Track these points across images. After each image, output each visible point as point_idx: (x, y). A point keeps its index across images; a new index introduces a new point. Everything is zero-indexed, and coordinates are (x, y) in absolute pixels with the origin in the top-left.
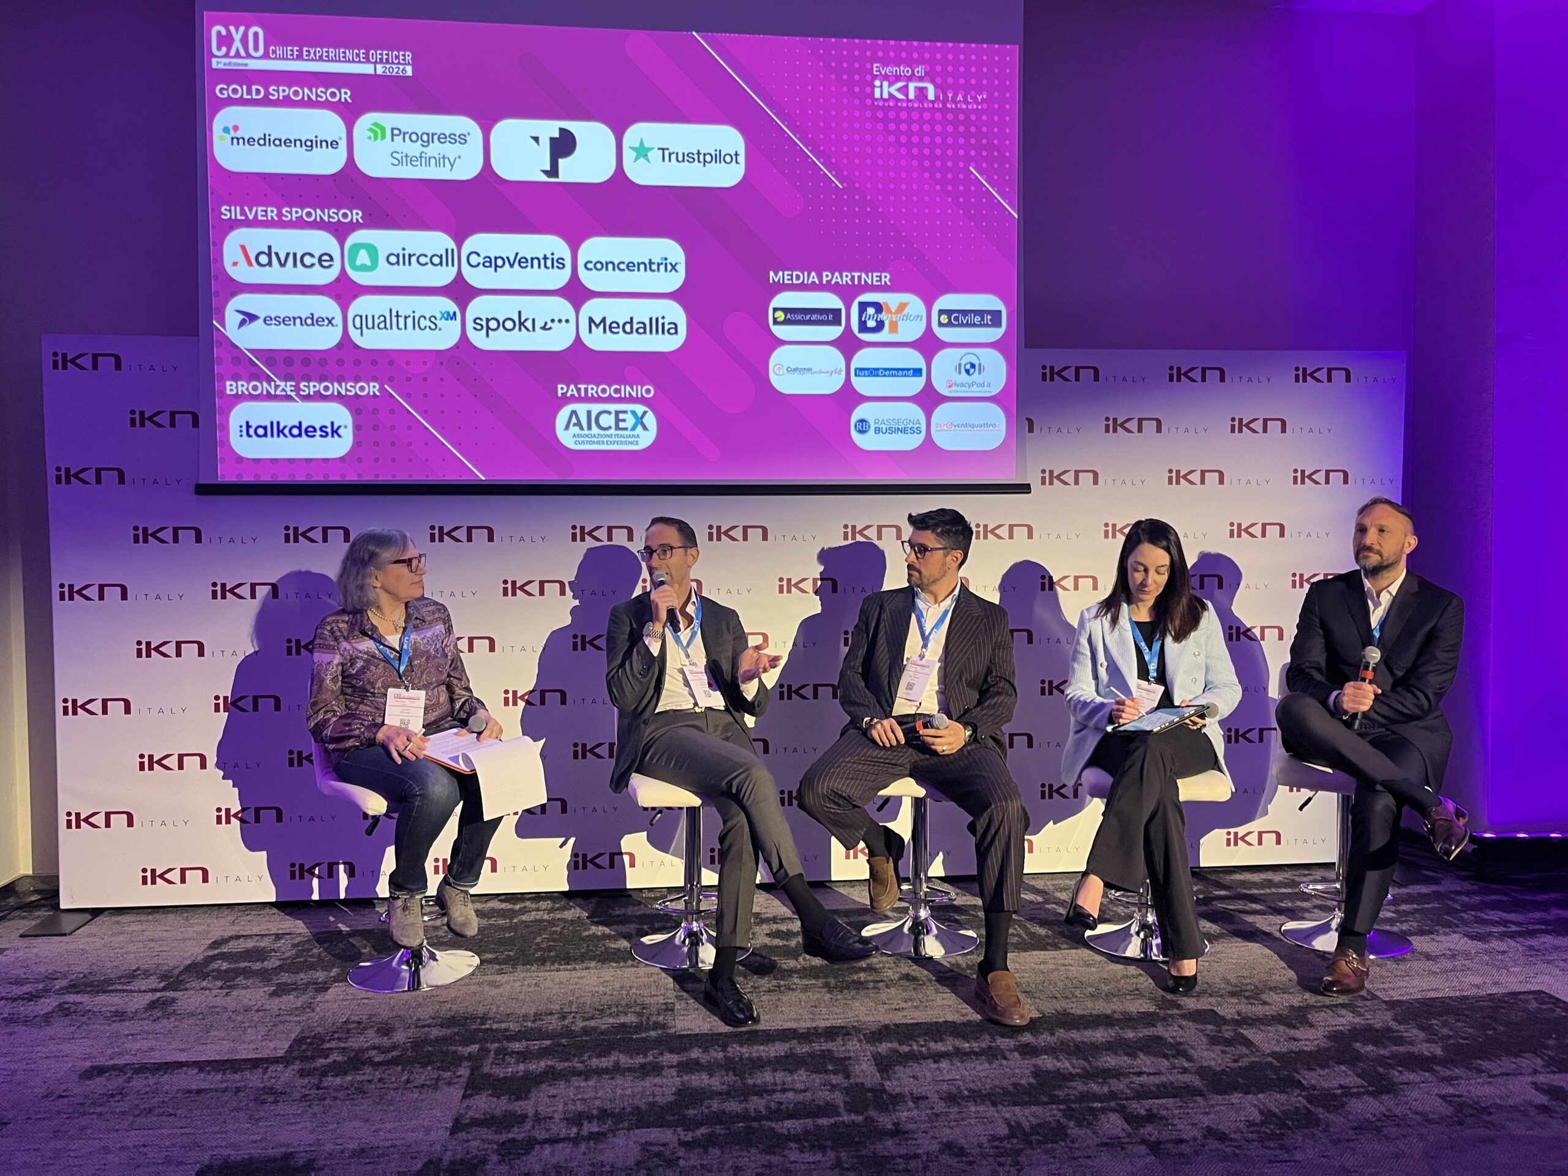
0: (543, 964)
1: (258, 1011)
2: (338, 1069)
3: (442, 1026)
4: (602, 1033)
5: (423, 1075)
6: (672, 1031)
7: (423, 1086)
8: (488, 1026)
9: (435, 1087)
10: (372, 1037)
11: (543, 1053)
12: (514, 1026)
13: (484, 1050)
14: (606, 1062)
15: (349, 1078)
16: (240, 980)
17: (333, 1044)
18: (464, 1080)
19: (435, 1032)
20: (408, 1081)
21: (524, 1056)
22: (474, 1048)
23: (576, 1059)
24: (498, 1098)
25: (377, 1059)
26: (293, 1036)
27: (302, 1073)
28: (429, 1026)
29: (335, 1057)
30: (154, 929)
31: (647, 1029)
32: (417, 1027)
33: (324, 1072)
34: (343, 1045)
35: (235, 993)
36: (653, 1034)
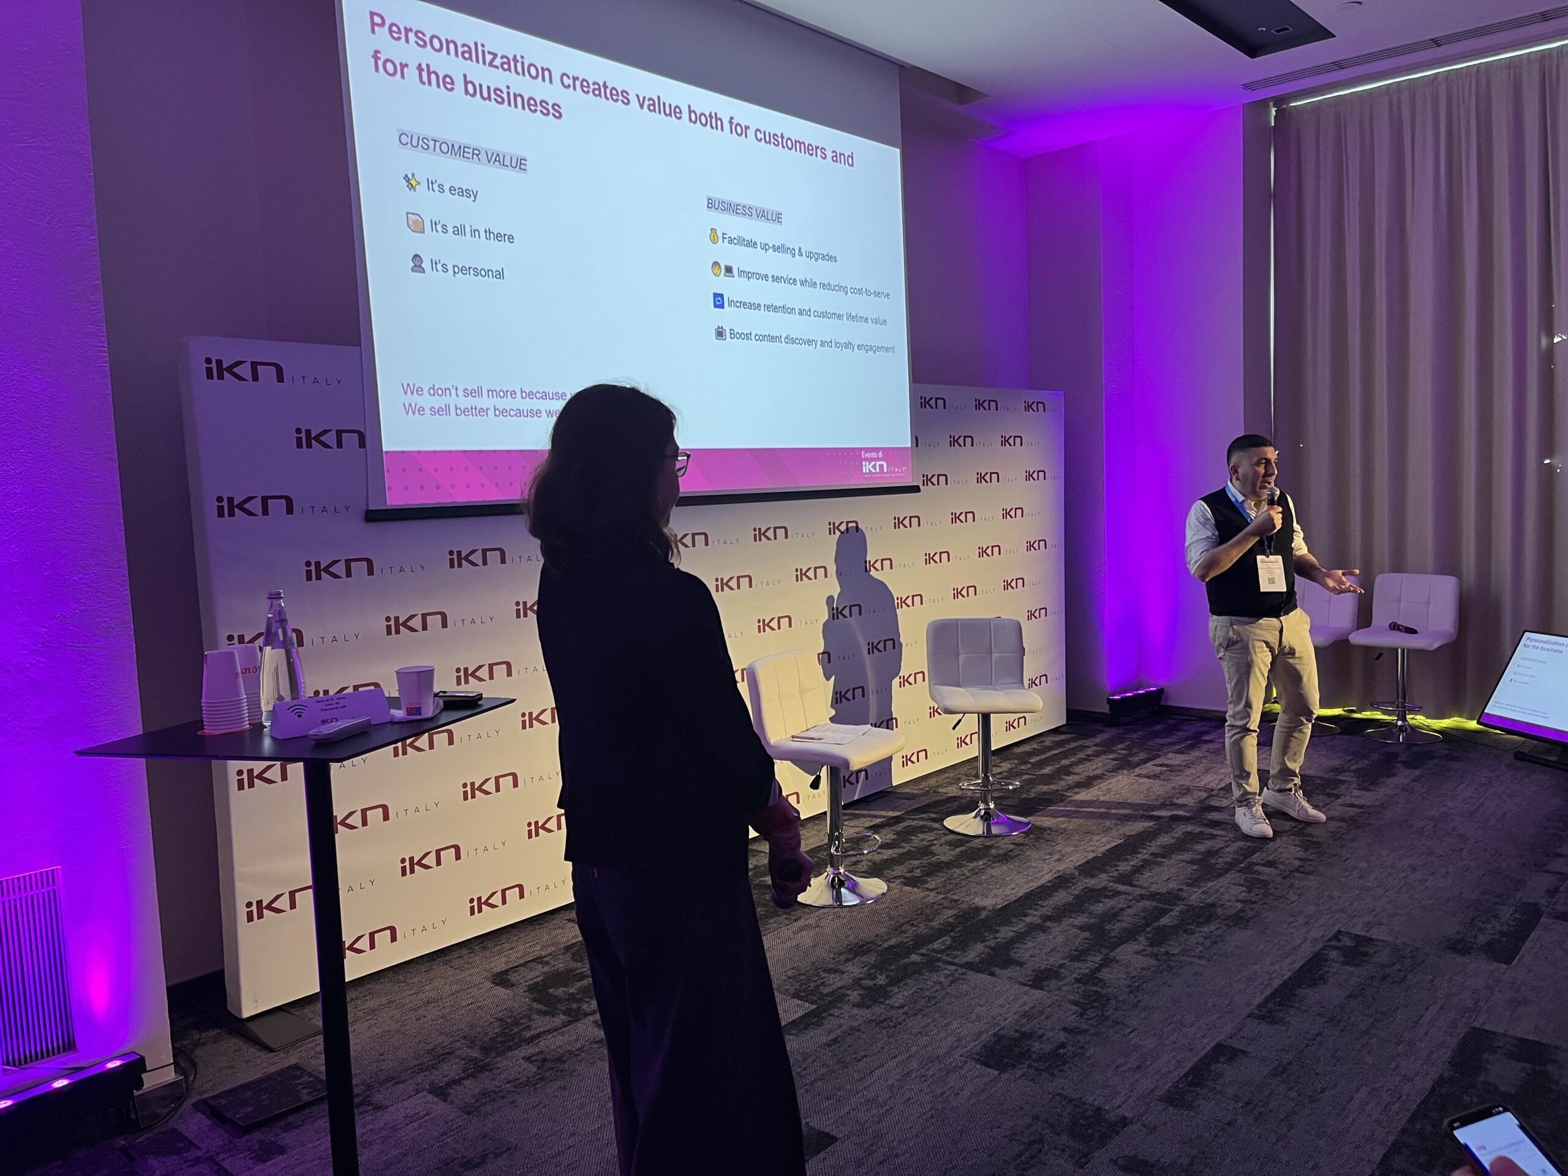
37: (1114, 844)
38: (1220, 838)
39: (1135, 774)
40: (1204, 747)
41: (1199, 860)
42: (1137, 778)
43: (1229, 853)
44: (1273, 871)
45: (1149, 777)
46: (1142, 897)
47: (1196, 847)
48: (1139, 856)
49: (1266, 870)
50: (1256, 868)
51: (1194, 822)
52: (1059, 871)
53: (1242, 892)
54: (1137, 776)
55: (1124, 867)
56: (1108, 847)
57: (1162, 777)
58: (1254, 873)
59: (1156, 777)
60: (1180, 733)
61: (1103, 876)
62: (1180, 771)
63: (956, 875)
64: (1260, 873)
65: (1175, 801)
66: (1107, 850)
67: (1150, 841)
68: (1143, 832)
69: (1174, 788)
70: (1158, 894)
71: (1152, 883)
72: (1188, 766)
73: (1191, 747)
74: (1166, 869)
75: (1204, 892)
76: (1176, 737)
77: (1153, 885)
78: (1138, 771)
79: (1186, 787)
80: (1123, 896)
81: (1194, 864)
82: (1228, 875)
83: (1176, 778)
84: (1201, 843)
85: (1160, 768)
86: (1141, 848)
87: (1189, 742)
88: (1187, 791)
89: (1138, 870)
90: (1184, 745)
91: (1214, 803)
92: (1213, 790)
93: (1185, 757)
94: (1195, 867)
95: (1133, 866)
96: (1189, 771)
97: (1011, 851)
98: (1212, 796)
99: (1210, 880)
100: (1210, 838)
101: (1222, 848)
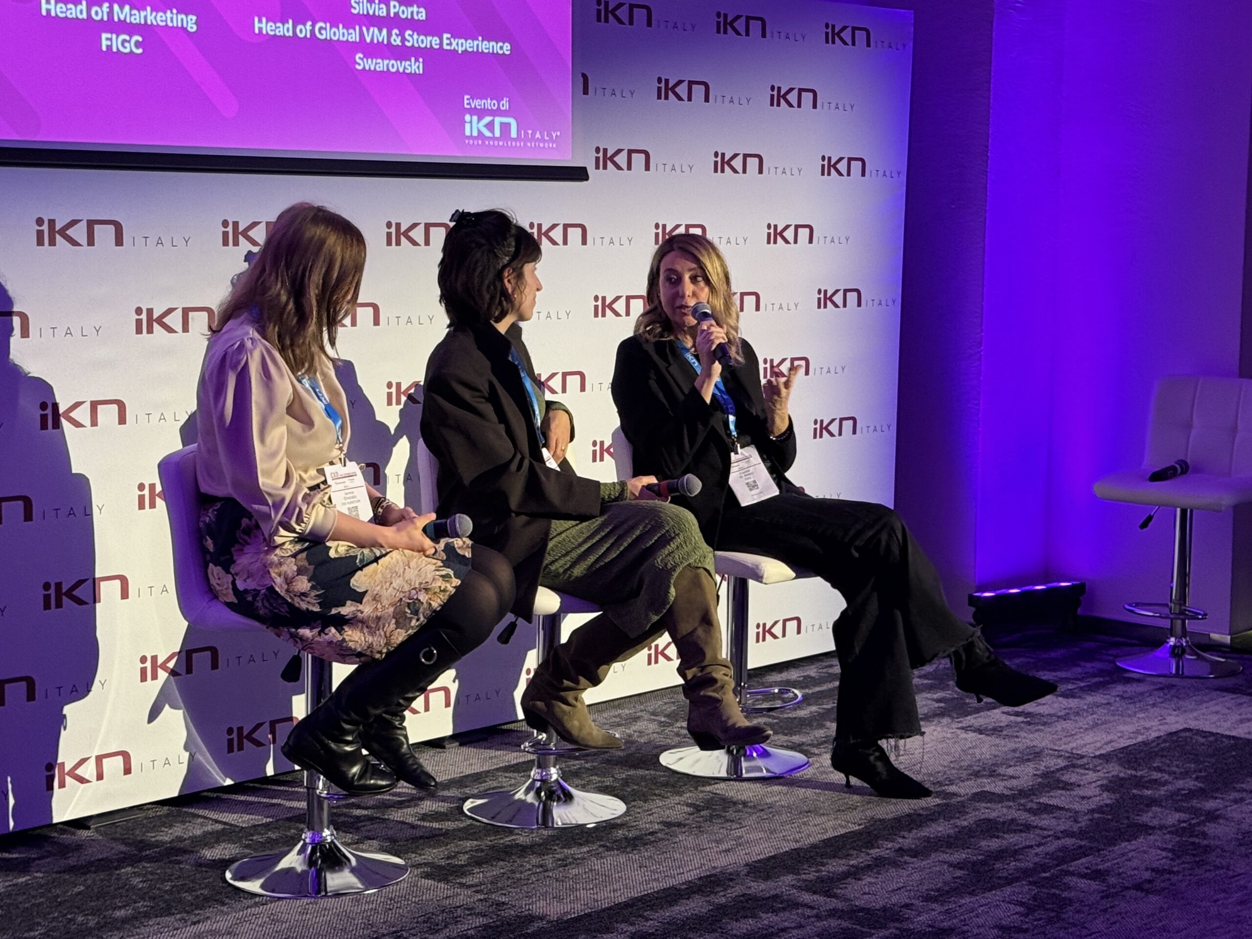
37: (842, 831)
38: (1038, 831)
39: (960, 725)
40: (1120, 688)
41: (974, 864)
42: (959, 732)
43: (1037, 854)
44: (1094, 885)
45: (980, 731)
46: (833, 913)
47: (983, 843)
48: (872, 851)
49: (1083, 883)
50: (1067, 879)
51: (1011, 804)
52: (714, 868)
53: (1017, 913)
54: (962, 728)
55: (836, 866)
56: (831, 834)
57: (1004, 733)
58: (1056, 887)
59: (996, 731)
60: (1088, 665)
61: (789, 879)
62: (1045, 724)
63: (528, 866)
64: (1068, 888)
65: (1002, 770)
66: (824, 841)
67: (910, 831)
68: (909, 815)
69: (1014, 751)
70: (862, 910)
71: (865, 893)
72: (1065, 718)
73: (1092, 689)
74: (905, 873)
75: (947, 912)
76: (1079, 670)
77: (866, 897)
78: (970, 720)
79: (1037, 750)
80: (800, 911)
81: (961, 869)
82: (1008, 890)
83: (1031, 736)
84: (998, 837)
85: (1012, 718)
86: (887, 840)
87: (1097, 679)
88: (1036, 754)
89: (855, 873)
90: (1082, 684)
91: (1071, 777)
92: (1082, 757)
93: (1073, 703)
94: (959, 873)
95: (852, 866)
96: (1061, 725)
97: (652, 833)
98: (1074, 766)
99: (972, 893)
100: (1021, 831)
101: (1032, 847)
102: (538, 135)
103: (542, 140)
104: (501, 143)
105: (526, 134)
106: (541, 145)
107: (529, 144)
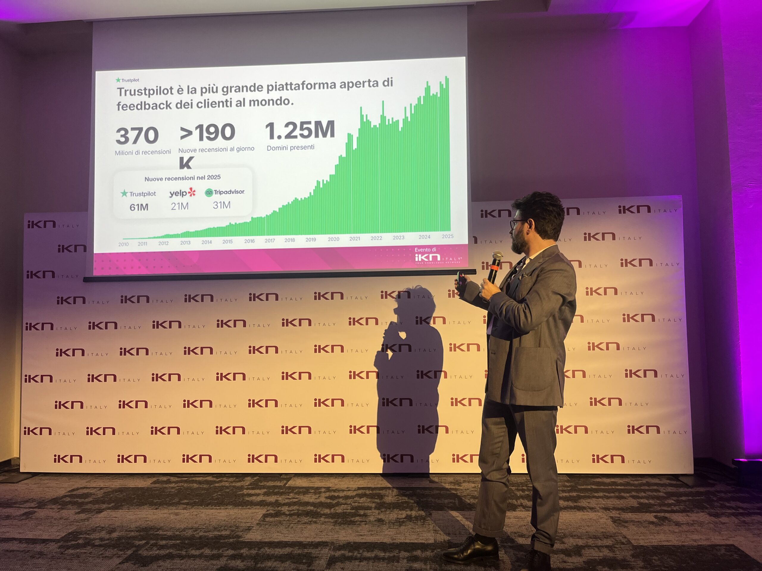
0: (207, 506)
1: (66, 519)
2: (77, 546)
3: (137, 531)
4: (207, 539)
5: (109, 552)
6: (241, 539)
7: (105, 557)
8: (158, 533)
9: (111, 558)
10: (103, 534)
11: (174, 546)
12: (169, 533)
13: (147, 543)
14: (197, 552)
15: (78, 551)
16: (70, 506)
17: (84, 536)
18: (126, 556)
19: (133, 534)
20: (102, 554)
21: (162, 547)
22: (144, 542)
23: (185, 550)
24: (135, 565)
25: (97, 544)
26: (70, 531)
27: (60, 547)
28: (132, 531)
29: (81, 541)
30: (52, 483)
31: (231, 538)
32: (126, 531)
33: (68, 548)
34: (88, 536)
35: (63, 511)
36: (231, 540)
102: (451, 259)
103: (453, 260)
104: (433, 263)
105: (445, 259)
106: (453, 262)
107: (446, 263)
